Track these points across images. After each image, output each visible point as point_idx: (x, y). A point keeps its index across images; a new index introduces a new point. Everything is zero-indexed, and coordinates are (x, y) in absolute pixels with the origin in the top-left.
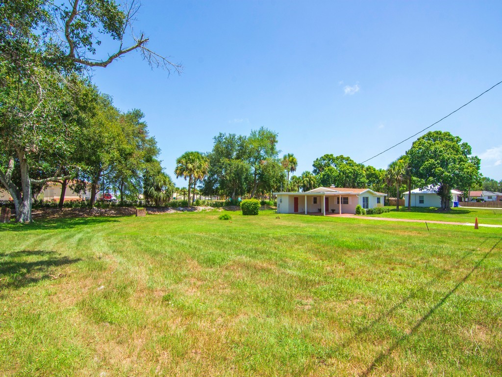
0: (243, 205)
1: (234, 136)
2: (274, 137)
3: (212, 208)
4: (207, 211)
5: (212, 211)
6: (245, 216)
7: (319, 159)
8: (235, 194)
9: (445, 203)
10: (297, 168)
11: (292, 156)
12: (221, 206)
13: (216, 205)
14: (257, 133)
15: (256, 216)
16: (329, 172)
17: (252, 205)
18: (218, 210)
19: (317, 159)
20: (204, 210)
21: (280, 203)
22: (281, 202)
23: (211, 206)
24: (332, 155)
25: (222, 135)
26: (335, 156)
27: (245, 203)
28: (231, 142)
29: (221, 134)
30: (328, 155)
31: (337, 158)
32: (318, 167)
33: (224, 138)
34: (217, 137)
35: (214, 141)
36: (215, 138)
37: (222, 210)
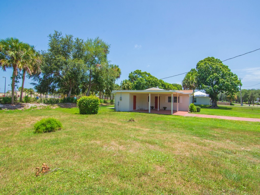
0: (80, 102)
1: (71, 37)
2: (107, 48)
3: (46, 105)
4: (38, 108)
5: (44, 109)
6: (83, 115)
7: (133, 72)
8: (72, 93)
9: (215, 102)
10: (121, 76)
11: (118, 67)
12: (56, 103)
13: (51, 102)
14: (93, 41)
15: (95, 115)
16: (140, 81)
17: (92, 103)
18: (52, 107)
19: (132, 72)
20: (34, 108)
21: (120, 101)
22: (121, 99)
23: (44, 103)
24: (140, 71)
25: (58, 34)
26: (142, 72)
27: (82, 101)
28: (67, 42)
29: (56, 32)
30: (138, 70)
31: (143, 73)
32: (132, 78)
33: (60, 37)
34: (52, 35)
35: (49, 39)
36: (50, 36)
37: (57, 107)
